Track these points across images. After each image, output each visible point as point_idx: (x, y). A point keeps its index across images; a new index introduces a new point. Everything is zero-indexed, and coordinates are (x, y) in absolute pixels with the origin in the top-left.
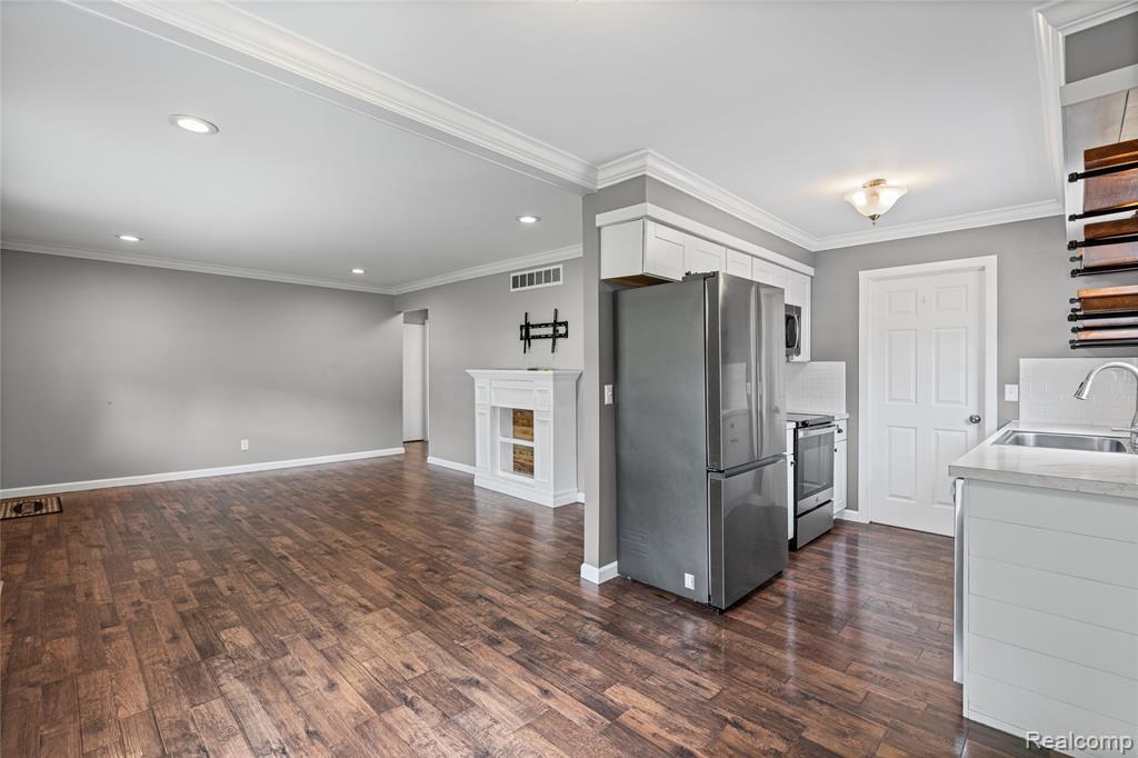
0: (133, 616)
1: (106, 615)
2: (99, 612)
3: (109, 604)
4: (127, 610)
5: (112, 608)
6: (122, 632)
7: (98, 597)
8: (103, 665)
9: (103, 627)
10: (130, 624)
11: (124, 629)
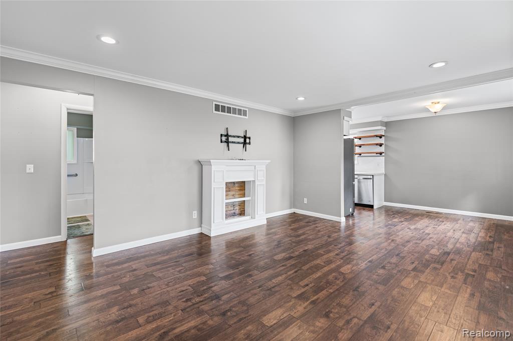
0: (460, 273)
1: (470, 279)
2: (472, 283)
3: (466, 284)
4: (459, 277)
5: (465, 282)
6: (468, 270)
7: (469, 290)
8: (480, 264)
9: (474, 275)
10: (462, 272)
11: (466, 271)
